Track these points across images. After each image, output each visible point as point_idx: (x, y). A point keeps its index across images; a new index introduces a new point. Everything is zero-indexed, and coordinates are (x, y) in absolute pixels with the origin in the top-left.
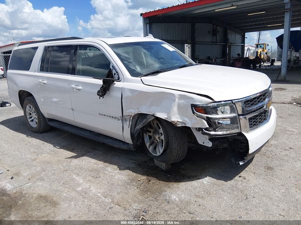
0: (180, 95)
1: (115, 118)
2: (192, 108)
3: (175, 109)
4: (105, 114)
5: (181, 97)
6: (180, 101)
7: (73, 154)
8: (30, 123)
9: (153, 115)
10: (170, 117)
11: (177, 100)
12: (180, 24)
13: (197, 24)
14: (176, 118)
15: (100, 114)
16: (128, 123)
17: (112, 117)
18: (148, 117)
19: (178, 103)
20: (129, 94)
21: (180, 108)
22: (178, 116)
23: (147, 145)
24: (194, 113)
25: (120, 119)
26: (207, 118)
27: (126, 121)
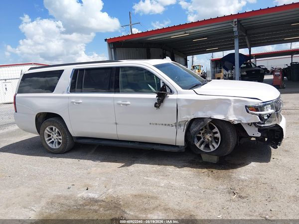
0: (235, 100)
1: (169, 125)
2: (246, 108)
3: (231, 111)
4: (156, 123)
5: (236, 101)
6: (235, 105)
7: (121, 164)
8: (49, 145)
9: (210, 118)
10: (228, 117)
11: (232, 103)
12: (138, 49)
13: (151, 49)
14: (232, 117)
15: (150, 124)
16: (182, 127)
17: (165, 125)
18: (205, 120)
19: (234, 106)
20: (185, 103)
21: (235, 109)
22: (234, 116)
23: (197, 145)
24: (248, 112)
25: (174, 125)
26: (260, 114)
27: (180, 126)
